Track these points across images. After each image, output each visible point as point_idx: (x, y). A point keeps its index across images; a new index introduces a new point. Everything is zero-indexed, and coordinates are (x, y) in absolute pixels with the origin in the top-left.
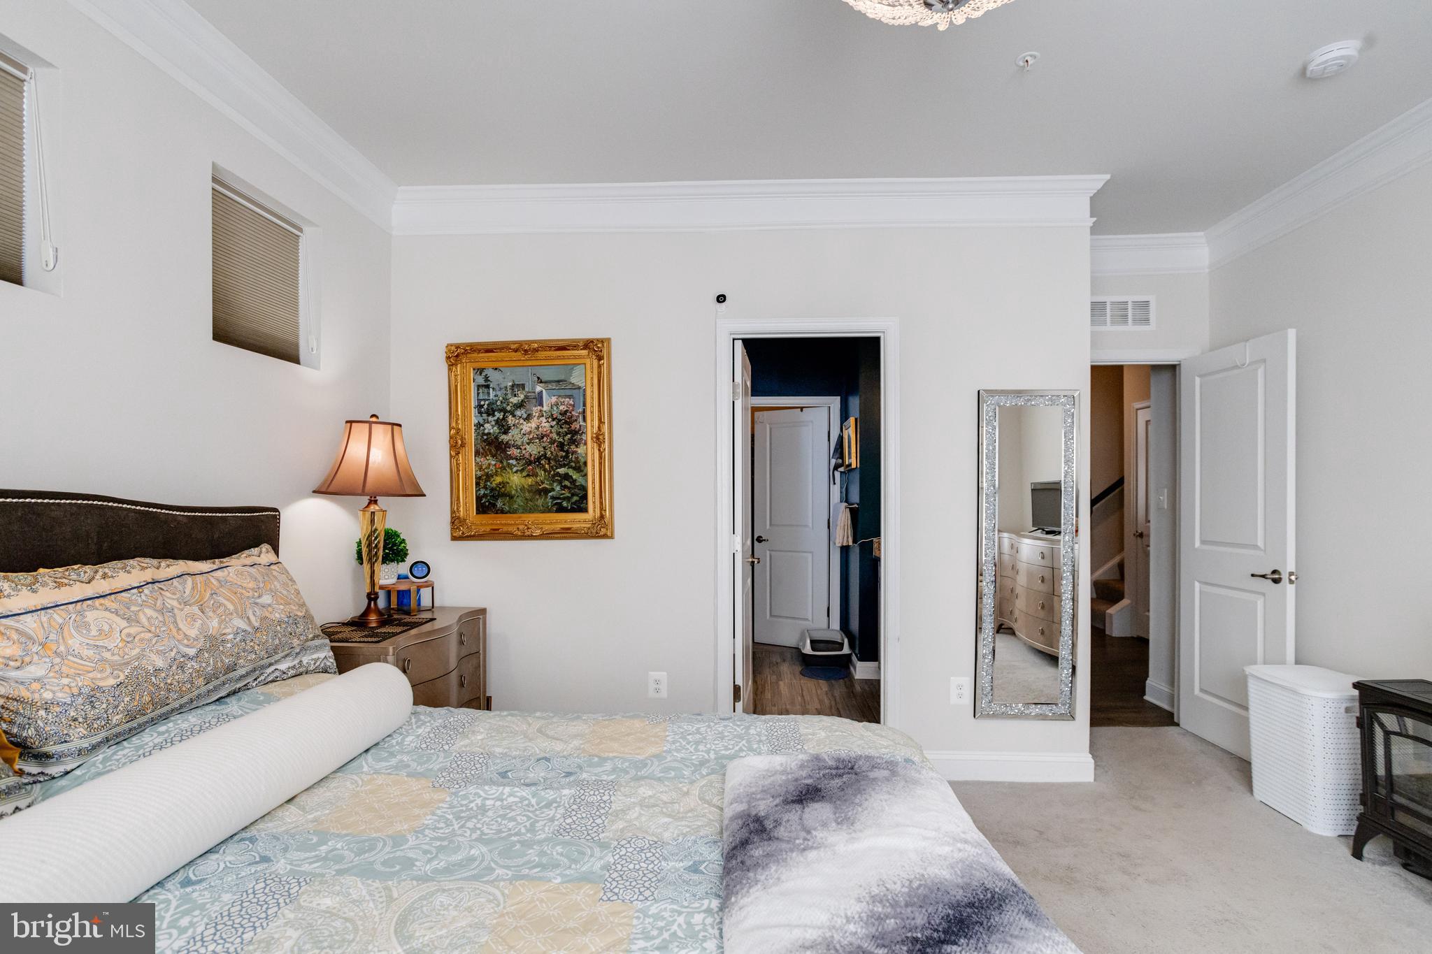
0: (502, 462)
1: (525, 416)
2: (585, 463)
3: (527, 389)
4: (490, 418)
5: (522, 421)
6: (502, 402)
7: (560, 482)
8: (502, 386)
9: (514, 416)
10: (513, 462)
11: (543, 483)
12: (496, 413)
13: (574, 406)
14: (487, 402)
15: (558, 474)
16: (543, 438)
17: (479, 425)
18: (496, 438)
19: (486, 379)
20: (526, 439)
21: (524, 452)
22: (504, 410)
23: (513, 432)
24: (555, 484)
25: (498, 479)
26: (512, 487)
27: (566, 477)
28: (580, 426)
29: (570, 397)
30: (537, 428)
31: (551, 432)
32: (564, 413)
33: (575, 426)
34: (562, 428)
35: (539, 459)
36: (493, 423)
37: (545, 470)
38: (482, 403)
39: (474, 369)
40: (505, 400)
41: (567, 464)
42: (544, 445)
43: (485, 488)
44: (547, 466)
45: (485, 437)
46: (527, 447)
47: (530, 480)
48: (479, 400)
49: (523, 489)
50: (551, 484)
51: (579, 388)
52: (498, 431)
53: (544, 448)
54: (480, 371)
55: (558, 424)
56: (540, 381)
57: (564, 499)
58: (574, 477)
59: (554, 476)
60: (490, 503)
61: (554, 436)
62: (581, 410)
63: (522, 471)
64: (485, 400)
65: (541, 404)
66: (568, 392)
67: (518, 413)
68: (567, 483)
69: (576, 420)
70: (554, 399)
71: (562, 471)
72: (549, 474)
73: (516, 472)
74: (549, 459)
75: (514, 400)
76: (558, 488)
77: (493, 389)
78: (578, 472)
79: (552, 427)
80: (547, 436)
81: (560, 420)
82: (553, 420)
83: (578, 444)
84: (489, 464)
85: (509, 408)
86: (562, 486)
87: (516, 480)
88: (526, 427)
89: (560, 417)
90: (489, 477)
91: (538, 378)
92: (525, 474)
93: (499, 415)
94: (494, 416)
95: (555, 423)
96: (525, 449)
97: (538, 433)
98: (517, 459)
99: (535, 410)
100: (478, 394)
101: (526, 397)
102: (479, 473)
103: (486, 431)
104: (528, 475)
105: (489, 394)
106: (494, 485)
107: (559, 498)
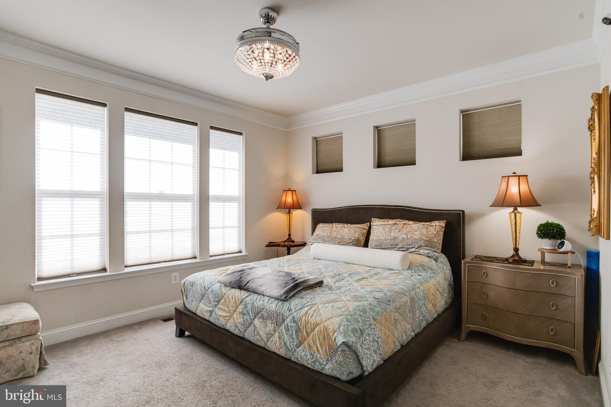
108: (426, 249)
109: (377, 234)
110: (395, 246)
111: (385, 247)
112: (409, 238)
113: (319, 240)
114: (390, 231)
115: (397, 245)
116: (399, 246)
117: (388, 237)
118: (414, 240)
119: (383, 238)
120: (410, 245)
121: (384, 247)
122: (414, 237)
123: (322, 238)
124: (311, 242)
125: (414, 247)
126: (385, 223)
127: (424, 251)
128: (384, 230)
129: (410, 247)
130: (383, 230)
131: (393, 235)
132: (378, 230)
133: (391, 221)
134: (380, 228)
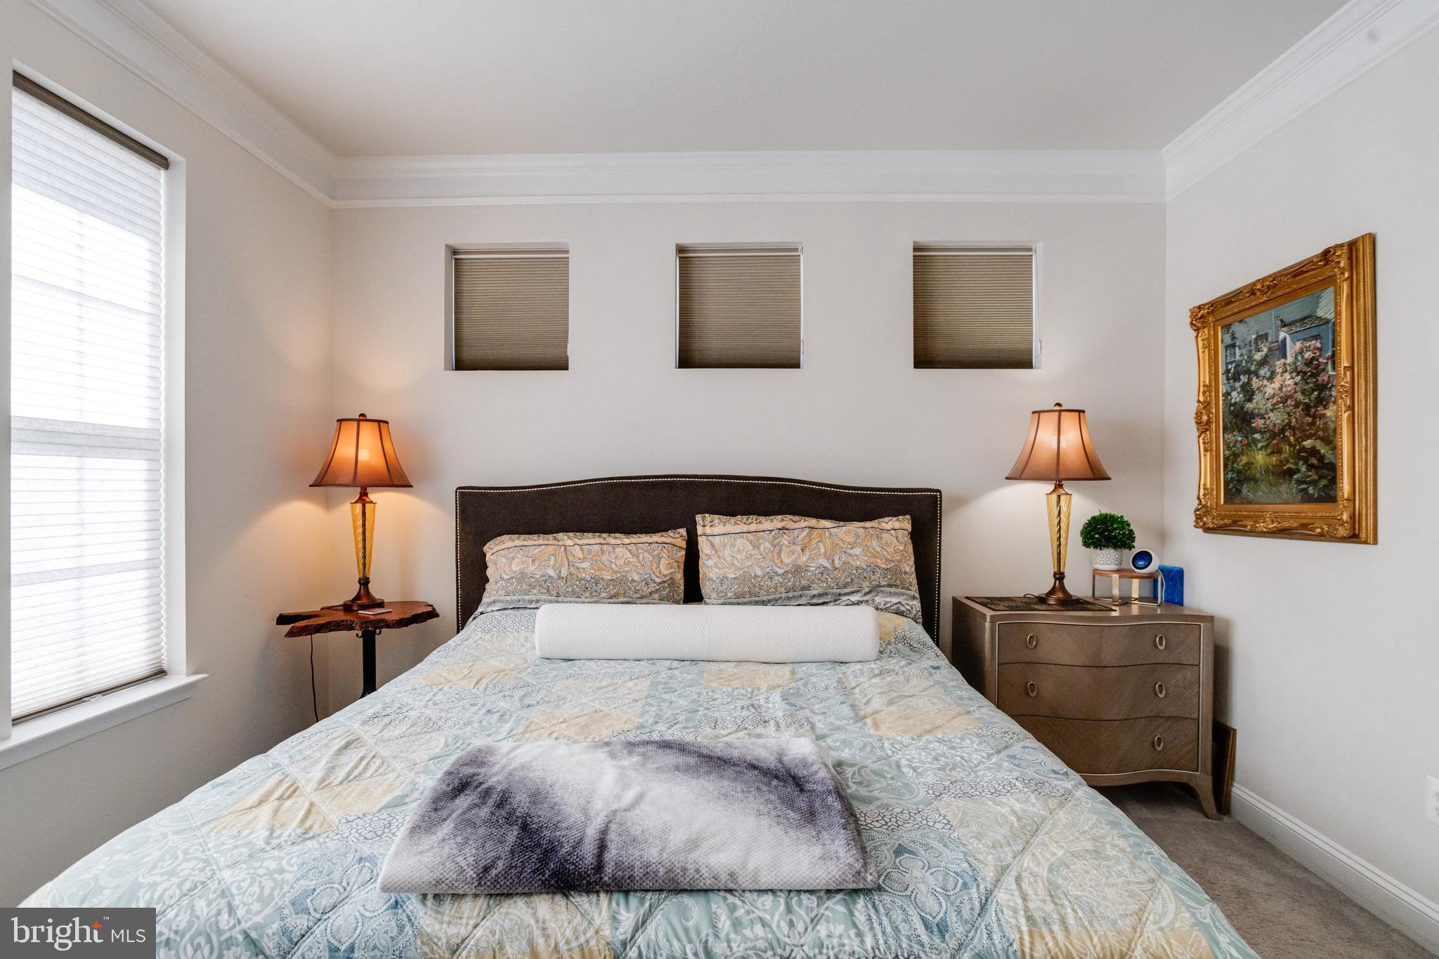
0: (1247, 437)
1: (1268, 374)
2: (1335, 430)
3: (1270, 340)
4: (1237, 385)
5: (1265, 382)
6: (1247, 362)
7: (1306, 461)
8: (1247, 341)
9: (1258, 377)
10: (1257, 436)
11: (1288, 462)
12: (1242, 377)
13: (1320, 349)
14: (1234, 365)
15: (1303, 449)
16: (1286, 400)
17: (1227, 394)
18: (1242, 408)
19: (1233, 338)
20: (1269, 405)
21: (1268, 422)
22: (1248, 372)
23: (1257, 398)
24: (1301, 463)
25: (1244, 459)
26: (1256, 469)
27: (1313, 452)
28: (1329, 377)
29: (1316, 337)
30: (1281, 389)
31: (1296, 392)
32: (1309, 363)
33: (1323, 378)
34: (1307, 383)
35: (1283, 431)
36: (1239, 390)
37: (1290, 445)
38: (1230, 366)
39: (1222, 328)
40: (1250, 357)
41: (1315, 434)
42: (1288, 410)
43: (1232, 470)
44: (1292, 439)
45: (1232, 408)
46: (1271, 415)
47: (1274, 459)
48: (1227, 364)
49: (1267, 470)
50: (1296, 464)
51: (1328, 321)
52: (1243, 399)
53: (1288, 413)
54: (1227, 328)
55: (1302, 379)
56: (1284, 325)
57: (1310, 483)
58: (1322, 451)
59: (1299, 451)
60: (1237, 490)
61: (1299, 396)
62: (1330, 354)
63: (1266, 447)
64: (1231, 363)
65: (1285, 356)
66: (1315, 332)
67: (1262, 372)
68: (1314, 461)
69: (1324, 370)
70: (1298, 345)
71: (1308, 443)
72: (1294, 449)
73: (1261, 449)
74: (1293, 429)
75: (1258, 356)
76: (1304, 469)
77: (1239, 347)
78: (1327, 445)
79: (1296, 384)
80: (1291, 397)
81: (1305, 373)
82: (1298, 374)
83: (1327, 404)
84: (1236, 441)
85: (1253, 368)
86: (1308, 465)
87: (1261, 458)
88: (1270, 388)
89: (1306, 369)
90: (1236, 456)
91: (1282, 321)
92: (1269, 451)
93: (1244, 379)
94: (1239, 380)
95: (1299, 378)
96: (1269, 418)
97: (1281, 395)
98: (1261, 433)
99: (1279, 363)
100: (1226, 356)
101: (1270, 349)
102: (1227, 452)
103: (1233, 401)
104: (1273, 453)
105: (1235, 354)
106: (1240, 467)
107: (1304, 482)
108: (891, 594)
109: (736, 562)
111: (770, 597)
112: (837, 565)
113: (535, 591)
114: (777, 550)
115: (808, 588)
117: (774, 567)
118: (854, 571)
119: (759, 572)
120: (845, 586)
121: (765, 598)
122: (851, 561)
123: (545, 586)
124: (500, 601)
125: (858, 591)
126: (753, 527)
127: (888, 599)
128: (756, 547)
129: (847, 590)
130: (751, 548)
131: (787, 561)
132: (736, 550)
133: (769, 522)
134: (740, 541)
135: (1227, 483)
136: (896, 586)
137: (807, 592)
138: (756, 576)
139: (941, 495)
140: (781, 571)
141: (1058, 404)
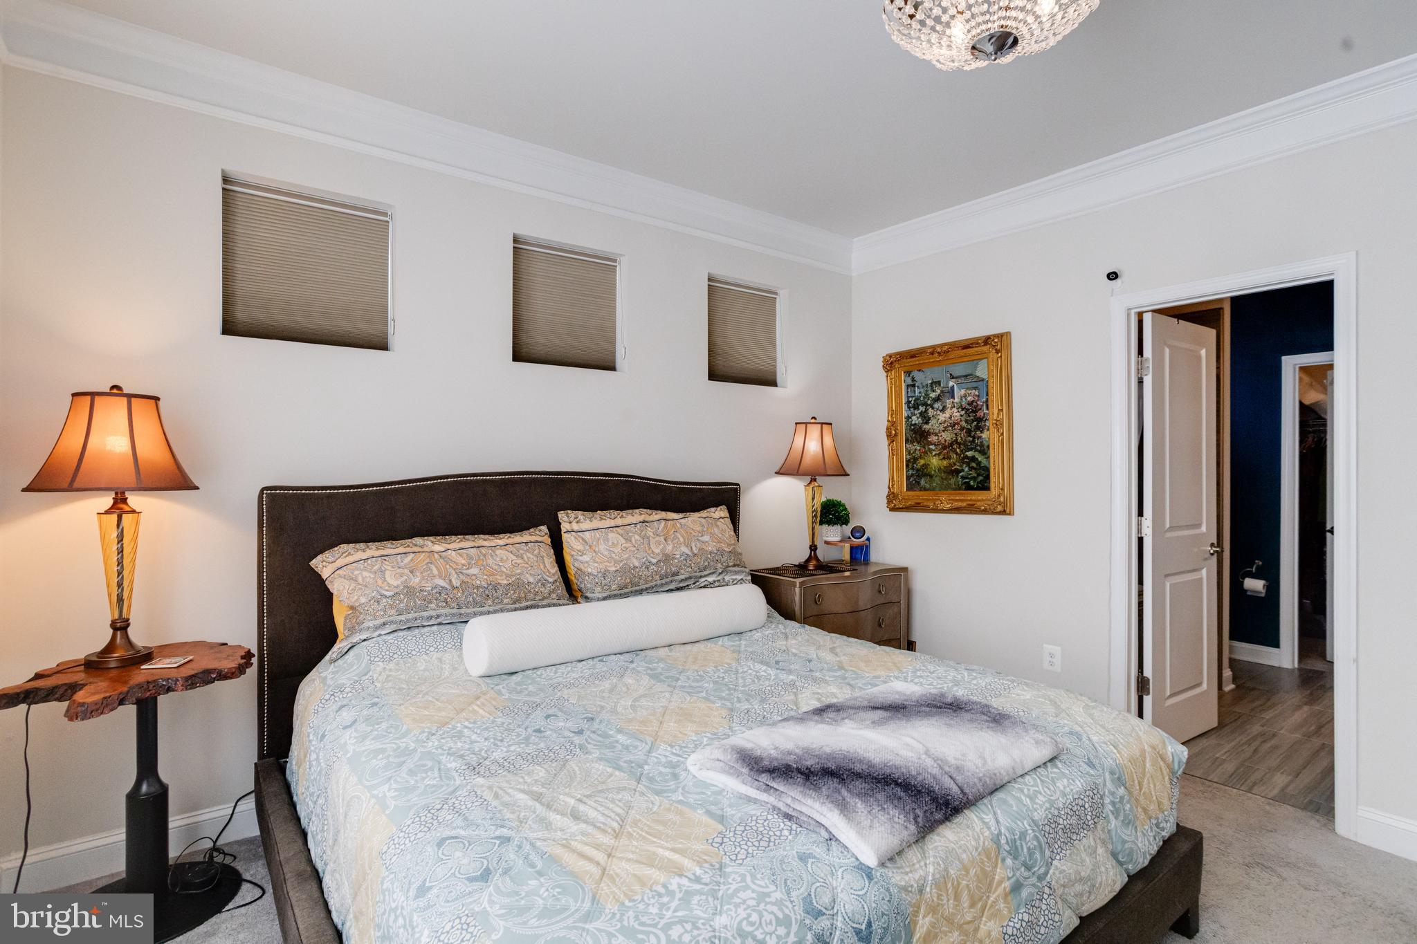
0: (924, 448)
1: (941, 408)
2: (988, 447)
3: (942, 385)
4: (916, 412)
5: (939, 412)
6: (924, 398)
7: (968, 464)
8: (924, 384)
9: (933, 408)
10: (932, 447)
11: (955, 465)
12: (920, 407)
13: (979, 396)
14: (914, 399)
15: (966, 457)
16: (954, 426)
17: (908, 418)
18: (921, 428)
19: (913, 380)
20: (941, 427)
21: (940, 438)
22: (925, 404)
23: (932, 422)
24: (964, 466)
25: (922, 462)
26: (932, 468)
27: (973, 459)
28: (984, 414)
29: (975, 388)
30: (950, 418)
31: (961, 421)
32: (971, 403)
33: (980, 414)
34: (969, 416)
35: (951, 444)
36: (918, 415)
37: (957, 454)
38: (910, 399)
39: (904, 373)
40: (927, 395)
41: (974, 448)
42: (955, 431)
43: (913, 469)
44: (958, 450)
45: (913, 427)
46: (943, 434)
47: (945, 462)
48: (908, 397)
49: (940, 469)
50: (961, 466)
51: (983, 380)
52: (921, 422)
53: (956, 434)
54: (908, 373)
55: (966, 413)
56: (952, 377)
57: (971, 478)
58: (979, 459)
59: (964, 458)
60: (916, 481)
61: (964, 424)
62: (984, 400)
63: (939, 454)
64: (912, 397)
65: (953, 397)
66: (975, 385)
67: (936, 406)
68: (974, 465)
69: (981, 409)
70: (963, 392)
71: (970, 454)
72: (960, 457)
73: (935, 455)
74: (959, 444)
75: (933, 395)
76: (967, 469)
77: (918, 387)
78: (983, 455)
79: (961, 416)
80: (958, 424)
81: (968, 410)
82: (963, 410)
83: (983, 430)
84: (916, 449)
85: (929, 402)
86: (969, 467)
87: (935, 462)
88: (942, 417)
89: (968, 407)
90: (915, 460)
91: (951, 375)
92: (941, 457)
93: (922, 409)
94: (918, 409)
95: (964, 412)
96: (942, 436)
97: (951, 422)
98: (935, 445)
99: (949, 402)
100: (908, 392)
101: (942, 392)
102: (908, 457)
103: (913, 422)
104: (944, 458)
105: (915, 391)
106: (919, 467)
107: (967, 478)
108: (736, 573)
109: (613, 555)
110: (671, 579)
111: (648, 586)
112: (696, 552)
114: (646, 542)
116: (682, 577)
117: (648, 557)
118: (709, 556)
119: (637, 564)
120: (705, 569)
121: (644, 587)
122: (704, 547)
125: (713, 573)
126: (619, 521)
127: (734, 577)
128: (628, 540)
129: (706, 573)
130: (624, 541)
131: (657, 551)
132: (610, 544)
133: (630, 517)
134: (612, 536)
135: (908, 478)
136: (738, 565)
137: (676, 578)
138: (635, 567)
139: (740, 488)
140: (654, 561)
141: (814, 418)
